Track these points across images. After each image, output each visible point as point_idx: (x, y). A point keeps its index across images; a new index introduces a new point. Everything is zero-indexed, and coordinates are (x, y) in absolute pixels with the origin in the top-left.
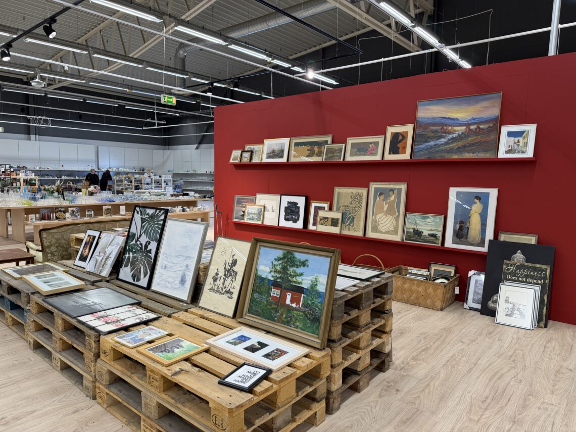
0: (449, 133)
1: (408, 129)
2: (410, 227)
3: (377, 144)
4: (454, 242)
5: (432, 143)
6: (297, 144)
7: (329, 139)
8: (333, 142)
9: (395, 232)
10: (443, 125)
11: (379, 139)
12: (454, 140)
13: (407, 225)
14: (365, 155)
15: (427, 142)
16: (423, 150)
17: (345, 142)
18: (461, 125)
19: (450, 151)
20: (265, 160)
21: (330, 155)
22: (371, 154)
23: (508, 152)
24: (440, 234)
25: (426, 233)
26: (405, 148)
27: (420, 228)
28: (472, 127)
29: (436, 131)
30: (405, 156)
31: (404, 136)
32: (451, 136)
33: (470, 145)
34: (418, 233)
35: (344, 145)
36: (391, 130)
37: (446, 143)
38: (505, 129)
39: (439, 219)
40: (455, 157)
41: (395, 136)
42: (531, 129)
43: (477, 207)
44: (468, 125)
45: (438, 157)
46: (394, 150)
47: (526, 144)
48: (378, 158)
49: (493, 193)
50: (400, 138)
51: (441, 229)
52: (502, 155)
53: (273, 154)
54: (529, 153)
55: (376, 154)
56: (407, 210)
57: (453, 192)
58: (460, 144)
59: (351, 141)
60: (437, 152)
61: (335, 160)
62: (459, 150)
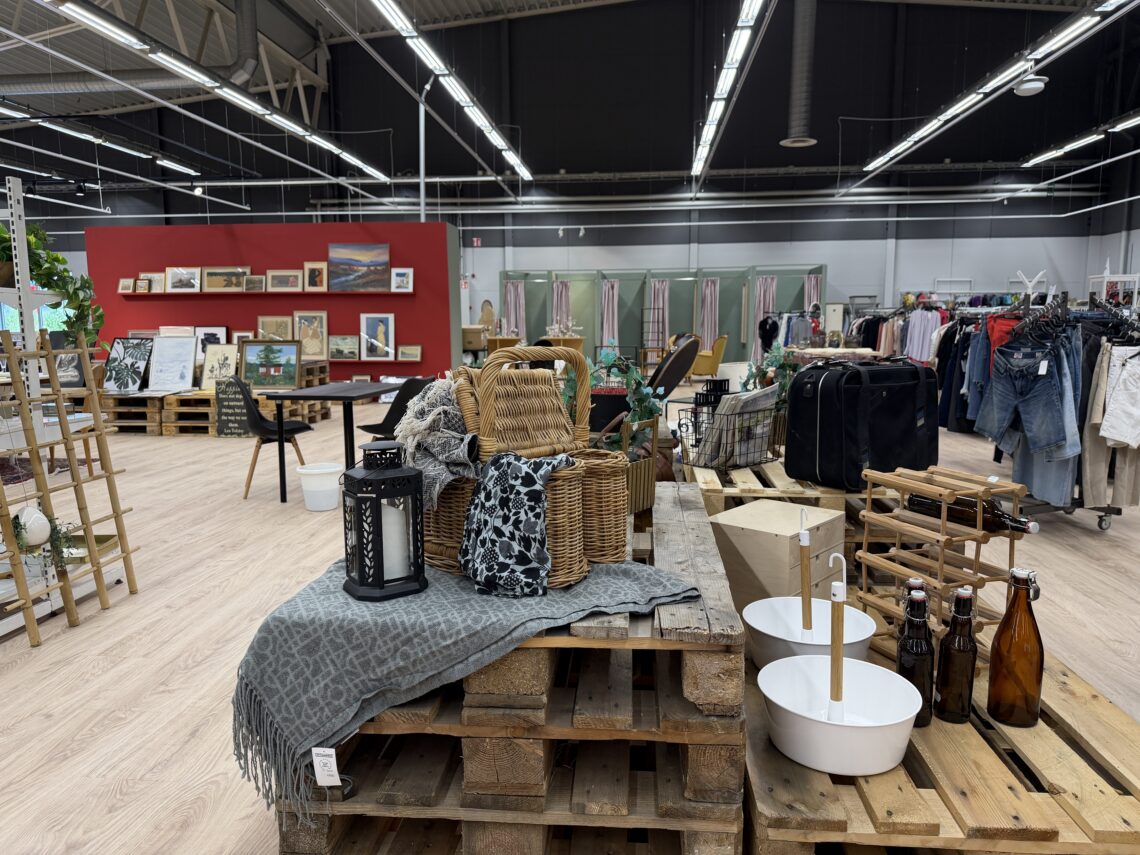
0: (356, 271)
1: (323, 266)
2: (333, 347)
3: (296, 277)
4: (368, 356)
5: (343, 279)
6: (209, 274)
7: (248, 270)
8: (252, 273)
9: (321, 353)
10: (350, 265)
11: (298, 273)
12: (360, 277)
13: (331, 346)
14: (287, 286)
15: (339, 277)
16: (336, 284)
17: (265, 274)
18: (364, 266)
19: (358, 286)
20: (170, 290)
21: (251, 286)
22: (292, 286)
23: (398, 287)
24: (357, 351)
25: (346, 351)
26: (321, 282)
27: (341, 348)
28: (372, 268)
29: (345, 270)
30: (323, 289)
31: (320, 272)
32: (357, 274)
33: (371, 282)
34: (340, 352)
35: (264, 278)
36: (308, 266)
37: (354, 279)
38: (395, 271)
39: (356, 339)
40: (362, 290)
41: (313, 272)
42: (410, 272)
43: (381, 328)
44: (369, 266)
45: (349, 290)
46: (313, 283)
47: (408, 282)
48: (298, 289)
49: (391, 317)
50: (317, 273)
51: (357, 347)
52: (394, 289)
53: (181, 283)
54: (410, 289)
55: (296, 286)
56: (330, 333)
57: (364, 317)
58: (364, 280)
59: (271, 273)
60: (348, 286)
61: (257, 291)
62: (365, 285)
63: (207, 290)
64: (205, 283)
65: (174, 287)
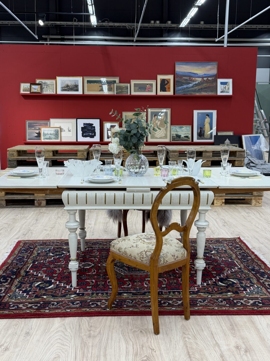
0: (194, 81)
1: (171, 77)
2: (174, 133)
4: (198, 139)
6: (89, 82)
7: (117, 80)
8: (120, 82)
9: (166, 137)
10: (190, 77)
11: (153, 82)
12: (196, 85)
13: (172, 133)
15: (182, 85)
16: (180, 90)
18: (199, 77)
19: (195, 91)
20: (60, 92)
21: (119, 91)
22: (149, 91)
23: (222, 92)
24: (190, 136)
25: (183, 136)
26: (169, 88)
28: (205, 79)
29: (186, 80)
31: (168, 81)
32: (194, 83)
33: (205, 88)
34: (178, 136)
35: (129, 85)
36: (160, 77)
37: (193, 87)
38: (219, 81)
39: (189, 128)
40: (198, 94)
41: (163, 81)
42: (230, 81)
43: (207, 120)
44: (203, 77)
45: (189, 94)
46: (163, 89)
47: (229, 88)
48: (153, 93)
49: (214, 112)
50: (166, 82)
51: (190, 133)
52: (219, 93)
53: (67, 88)
54: (230, 93)
55: (152, 91)
56: (172, 124)
57: (196, 112)
58: (200, 87)
59: (133, 82)
60: (188, 91)
61: (124, 94)
62: (200, 90)
63: (86, 93)
64: (86, 88)
65: (63, 90)
